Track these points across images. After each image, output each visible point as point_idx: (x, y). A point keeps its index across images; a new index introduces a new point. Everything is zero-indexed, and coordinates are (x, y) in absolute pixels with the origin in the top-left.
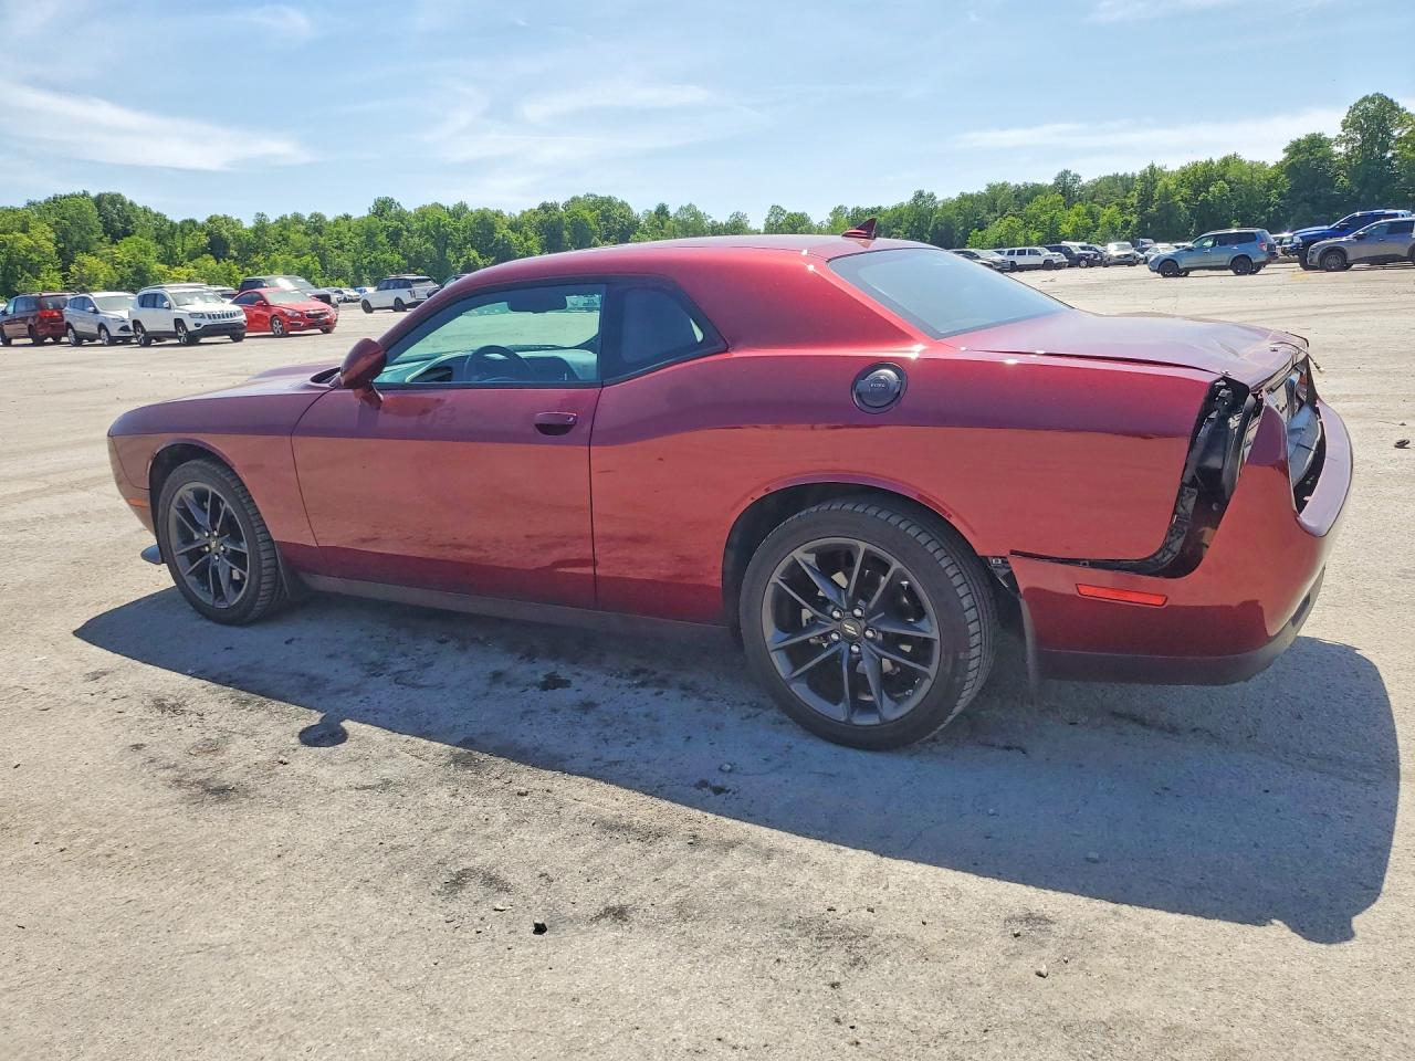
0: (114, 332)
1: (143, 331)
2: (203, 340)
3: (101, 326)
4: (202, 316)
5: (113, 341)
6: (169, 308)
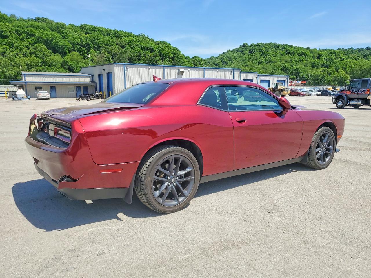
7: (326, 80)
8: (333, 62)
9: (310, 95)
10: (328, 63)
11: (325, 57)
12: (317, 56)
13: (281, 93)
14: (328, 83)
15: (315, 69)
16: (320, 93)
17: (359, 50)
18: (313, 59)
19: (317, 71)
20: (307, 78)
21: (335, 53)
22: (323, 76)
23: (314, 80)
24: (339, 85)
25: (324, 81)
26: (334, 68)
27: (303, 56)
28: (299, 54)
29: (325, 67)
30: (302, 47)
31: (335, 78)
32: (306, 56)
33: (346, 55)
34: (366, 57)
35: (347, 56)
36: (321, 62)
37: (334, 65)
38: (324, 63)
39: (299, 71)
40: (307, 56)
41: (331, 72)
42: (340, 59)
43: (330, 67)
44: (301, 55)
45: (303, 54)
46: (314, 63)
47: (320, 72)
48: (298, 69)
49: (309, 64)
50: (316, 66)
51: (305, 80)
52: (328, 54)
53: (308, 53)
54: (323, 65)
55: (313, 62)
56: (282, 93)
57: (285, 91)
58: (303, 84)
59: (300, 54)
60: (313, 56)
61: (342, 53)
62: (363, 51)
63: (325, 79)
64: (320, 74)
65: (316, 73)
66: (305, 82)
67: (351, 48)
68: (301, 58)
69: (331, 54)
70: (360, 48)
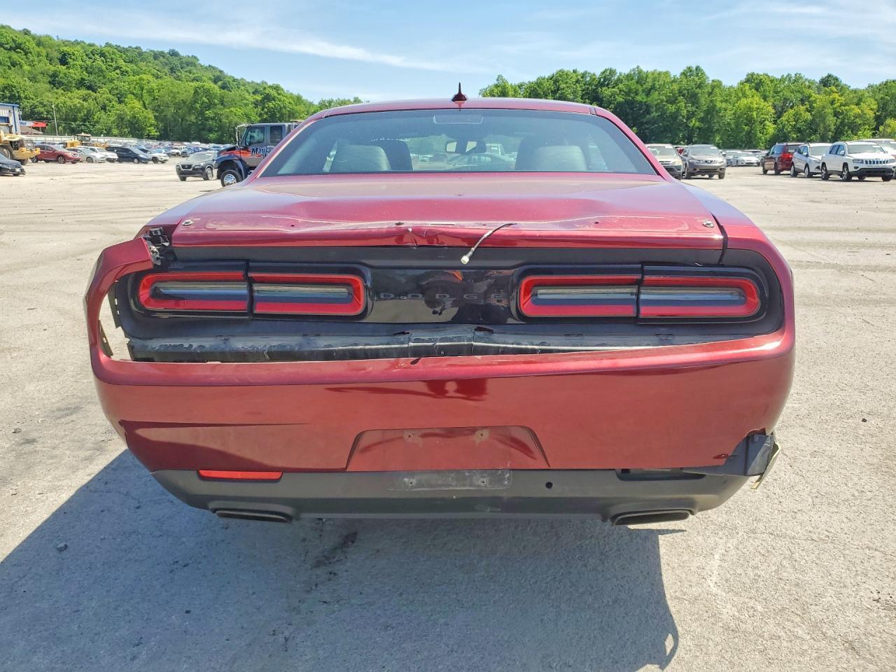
0: (813, 170)
1: (826, 170)
2: (867, 179)
3: (807, 165)
4: (862, 161)
5: (810, 175)
6: (843, 155)
7: (97, 122)
8: (104, 77)
9: (90, 160)
10: (92, 78)
11: (81, 63)
12: (60, 56)
13: (11, 153)
14: (106, 130)
15: (60, 91)
16: (114, 156)
17: (156, 56)
18: (51, 64)
19: (70, 98)
20: (45, 113)
21: (102, 55)
22: (89, 111)
23: (66, 119)
24: (133, 137)
25: (94, 126)
26: (110, 92)
27: (17, 52)
28: (6, 46)
29: (89, 88)
30: (10, 28)
31: (121, 118)
32: (26, 54)
33: (131, 62)
34: (175, 72)
35: (133, 66)
36: (75, 74)
37: (110, 86)
38: (82, 78)
39: (18, 92)
40: (31, 53)
41: (107, 102)
42: (118, 71)
43: (99, 90)
44: (11, 49)
45: (17, 47)
46: (54, 75)
47: (78, 100)
48: (12, 86)
49: (42, 75)
50: (61, 84)
51: (42, 119)
52: (87, 55)
53: (32, 45)
54: (81, 84)
55: (51, 73)
56: (15, 152)
57: (24, 149)
58: (37, 129)
59: (8, 46)
60: (47, 56)
61: (121, 56)
62: (163, 57)
63: (93, 119)
64: (78, 105)
65: (69, 103)
66: (44, 125)
67: (136, 48)
68: (15, 56)
69: (94, 55)
70: (156, 50)
